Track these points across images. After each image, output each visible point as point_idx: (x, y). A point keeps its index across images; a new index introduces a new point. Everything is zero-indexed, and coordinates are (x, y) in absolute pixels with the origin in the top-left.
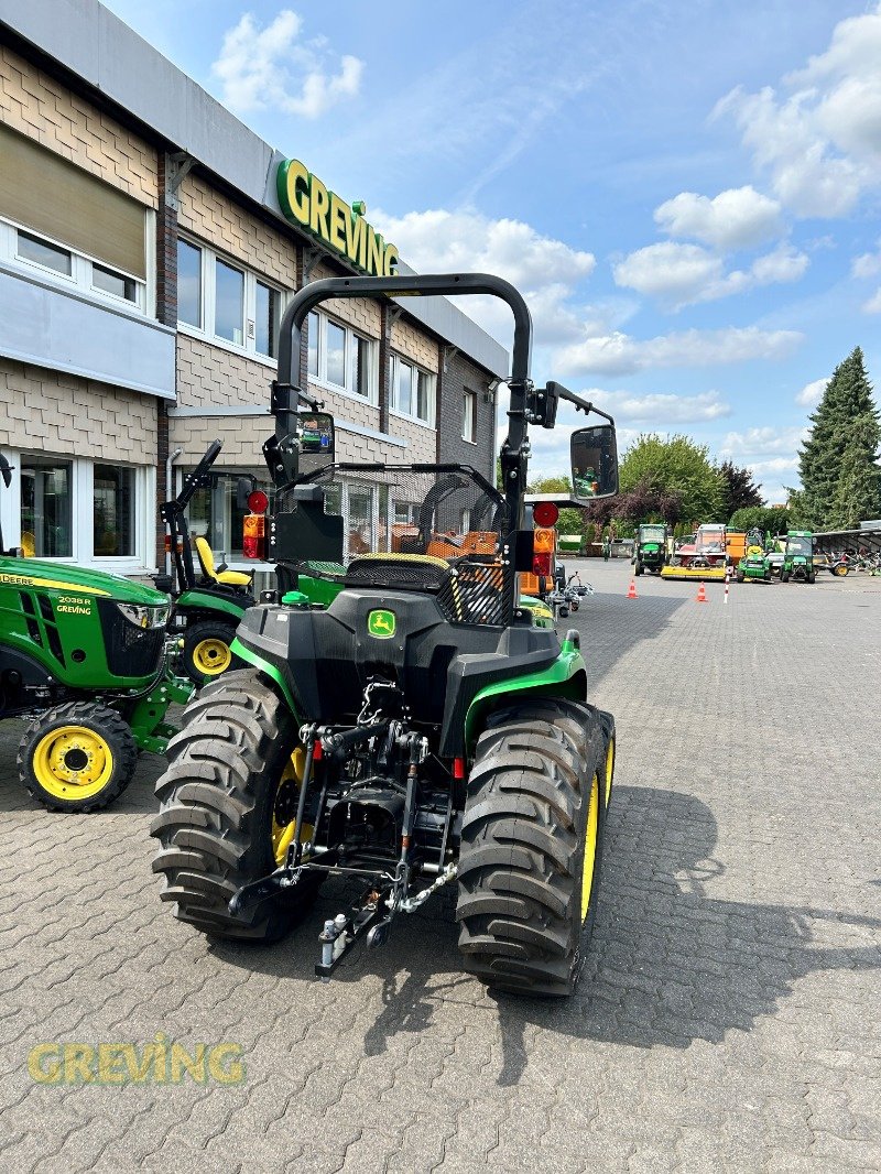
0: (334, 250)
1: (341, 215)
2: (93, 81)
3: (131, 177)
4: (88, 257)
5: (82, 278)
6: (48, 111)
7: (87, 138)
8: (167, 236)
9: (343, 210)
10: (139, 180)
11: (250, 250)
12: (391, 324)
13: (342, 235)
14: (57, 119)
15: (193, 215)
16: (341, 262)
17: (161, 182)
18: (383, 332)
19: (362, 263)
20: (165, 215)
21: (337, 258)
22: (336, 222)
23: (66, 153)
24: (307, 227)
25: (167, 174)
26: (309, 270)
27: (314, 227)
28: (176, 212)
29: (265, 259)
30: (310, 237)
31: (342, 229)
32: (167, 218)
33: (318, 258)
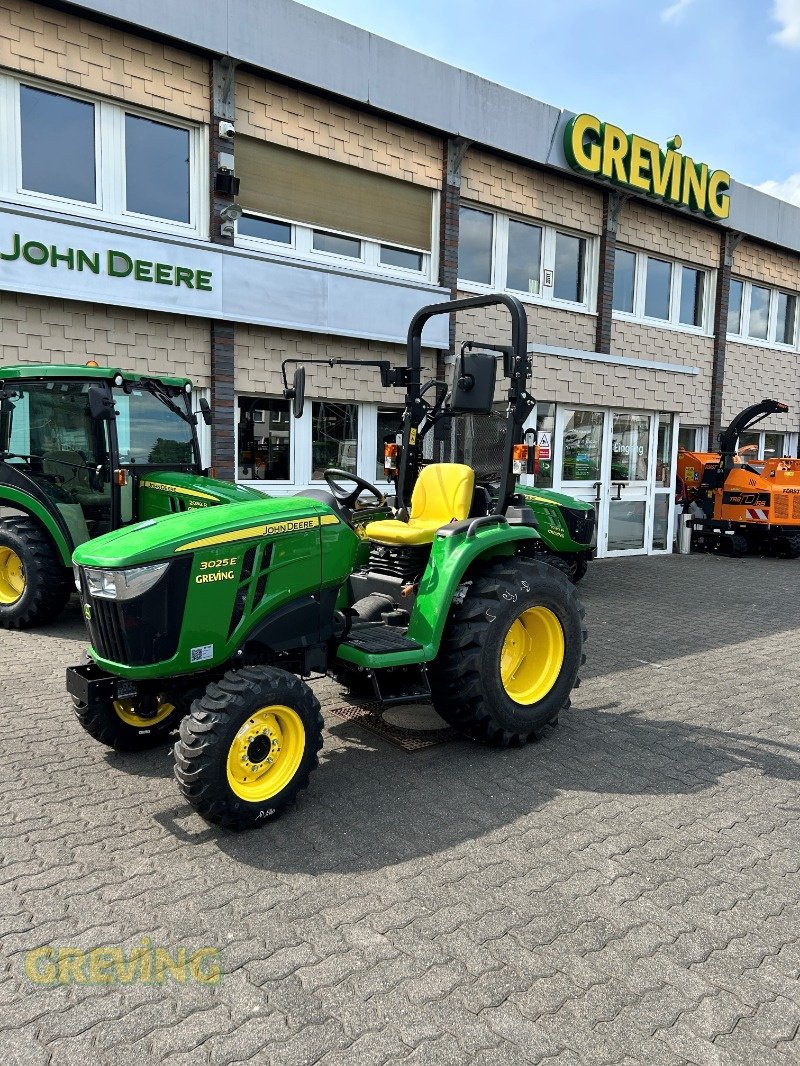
0: (639, 190)
1: (645, 154)
2: (363, 100)
3: (415, 168)
4: (375, 240)
5: (370, 258)
6: (337, 132)
7: (373, 145)
8: (448, 211)
9: (647, 149)
10: (424, 169)
11: (544, 206)
12: (731, 251)
13: (646, 173)
14: (345, 136)
15: (480, 187)
16: (652, 200)
17: (445, 164)
18: (722, 260)
19: (675, 196)
20: (449, 194)
21: (643, 196)
22: (637, 162)
23: (354, 162)
24: (598, 174)
25: (450, 157)
26: (615, 213)
27: (607, 172)
28: (458, 189)
29: (562, 211)
30: (606, 182)
31: (647, 167)
32: (449, 195)
33: (624, 200)
